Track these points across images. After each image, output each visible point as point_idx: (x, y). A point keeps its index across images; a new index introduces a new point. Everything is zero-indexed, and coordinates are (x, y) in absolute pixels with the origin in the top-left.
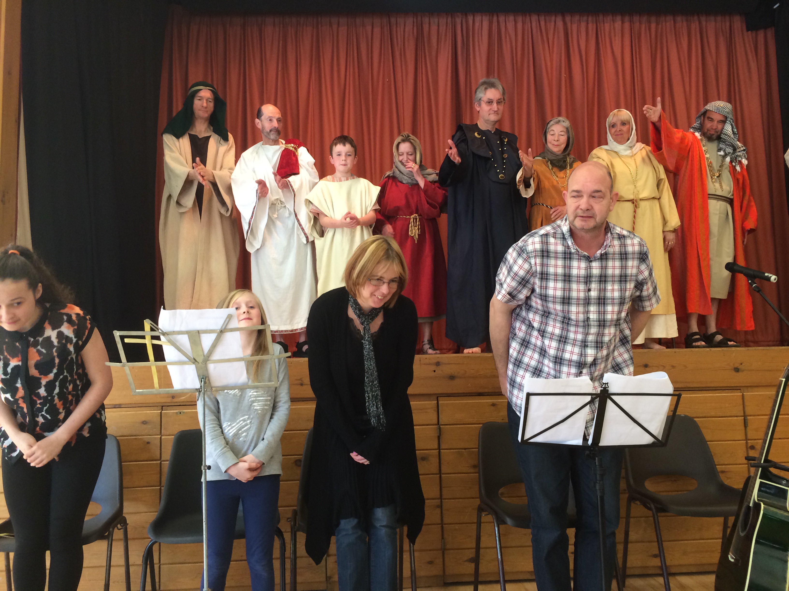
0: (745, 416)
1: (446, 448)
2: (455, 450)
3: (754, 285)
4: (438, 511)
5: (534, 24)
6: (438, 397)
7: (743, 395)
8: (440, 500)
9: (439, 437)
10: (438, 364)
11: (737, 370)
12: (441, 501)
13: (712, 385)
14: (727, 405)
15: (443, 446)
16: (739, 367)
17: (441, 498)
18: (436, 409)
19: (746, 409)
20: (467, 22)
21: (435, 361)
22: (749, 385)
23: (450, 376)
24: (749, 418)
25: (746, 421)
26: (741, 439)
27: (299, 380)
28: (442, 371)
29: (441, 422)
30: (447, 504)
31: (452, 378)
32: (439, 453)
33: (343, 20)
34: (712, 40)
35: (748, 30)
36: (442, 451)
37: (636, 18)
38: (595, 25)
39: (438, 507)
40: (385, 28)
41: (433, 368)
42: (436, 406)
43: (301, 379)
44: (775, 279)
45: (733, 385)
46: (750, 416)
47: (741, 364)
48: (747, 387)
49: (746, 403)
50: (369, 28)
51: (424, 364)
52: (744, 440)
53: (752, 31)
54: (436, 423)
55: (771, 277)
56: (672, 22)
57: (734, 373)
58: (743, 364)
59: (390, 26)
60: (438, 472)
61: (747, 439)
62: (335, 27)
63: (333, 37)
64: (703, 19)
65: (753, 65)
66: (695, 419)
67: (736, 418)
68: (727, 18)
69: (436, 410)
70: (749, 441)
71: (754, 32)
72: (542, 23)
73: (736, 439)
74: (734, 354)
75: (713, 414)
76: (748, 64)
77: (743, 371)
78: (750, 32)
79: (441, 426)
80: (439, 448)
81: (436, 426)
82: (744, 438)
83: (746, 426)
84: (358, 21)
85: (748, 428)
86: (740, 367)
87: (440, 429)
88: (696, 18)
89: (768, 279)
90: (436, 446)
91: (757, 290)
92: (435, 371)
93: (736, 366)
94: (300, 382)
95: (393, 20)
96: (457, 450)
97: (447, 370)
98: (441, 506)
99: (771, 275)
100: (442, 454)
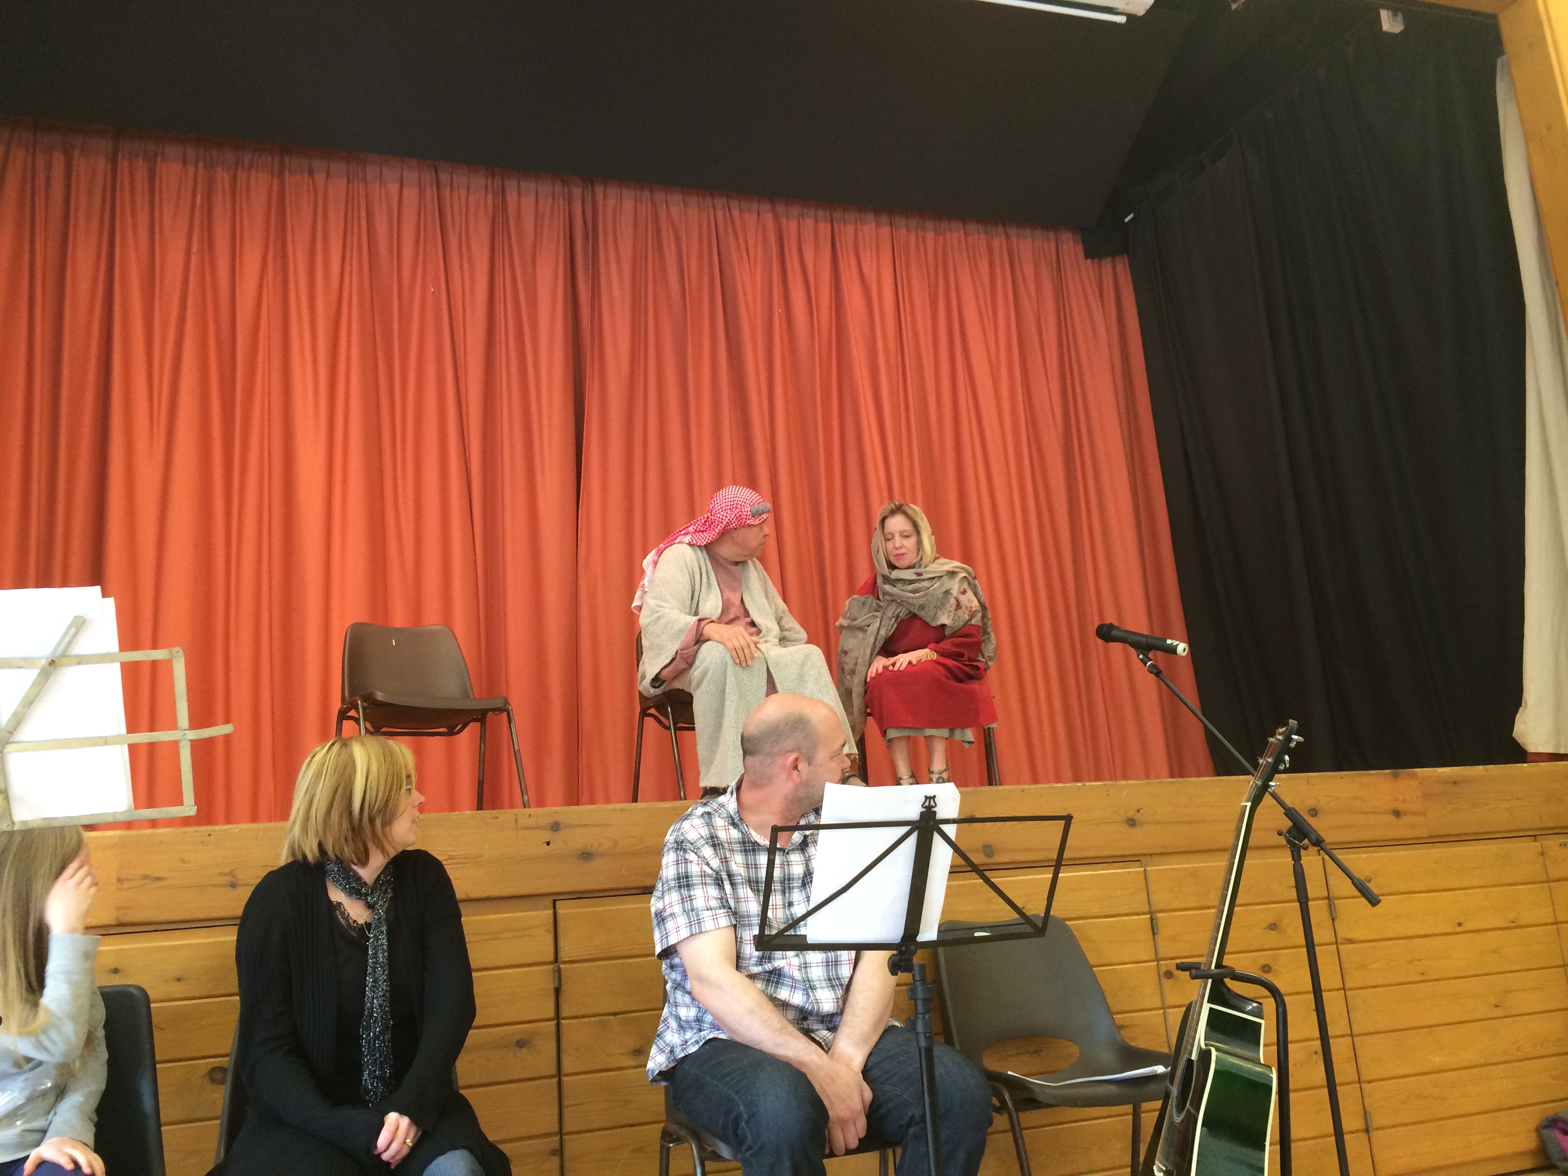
0: (1151, 913)
1: (573, 1014)
2: (592, 1019)
3: (1149, 663)
4: (555, 1161)
5: (720, 214)
6: (555, 901)
7: (1145, 871)
8: (557, 1138)
9: (557, 991)
10: (555, 827)
11: (1132, 823)
12: (561, 1141)
13: (1091, 854)
14: (1119, 892)
15: (565, 1012)
16: (1135, 817)
17: (561, 1133)
18: (551, 927)
19: (1153, 898)
20: (594, 196)
21: (551, 820)
22: (1155, 851)
23: (583, 853)
24: (1159, 915)
25: (1154, 921)
26: (1146, 958)
27: (227, 874)
28: (564, 842)
29: (564, 955)
30: (573, 1145)
31: (586, 856)
32: (558, 1026)
33: (339, 167)
34: (1029, 270)
35: (1087, 257)
36: (563, 1021)
37: (901, 221)
38: (829, 226)
39: (553, 1153)
40: (428, 191)
41: (547, 835)
42: (552, 920)
43: (231, 873)
44: (1184, 650)
45: (1127, 853)
46: (1161, 911)
47: (1138, 811)
48: (1151, 855)
49: (1152, 888)
50: (394, 187)
51: (526, 828)
52: (1152, 961)
53: (1092, 258)
54: (551, 958)
55: (1177, 645)
56: (962, 232)
57: (1127, 829)
58: (1141, 811)
59: (438, 189)
60: (554, 1071)
61: (1158, 960)
62: (320, 178)
63: (316, 196)
64: (1012, 231)
65: (1098, 316)
66: (1068, 923)
67: (1137, 917)
68: (1052, 235)
69: (552, 930)
70: (1162, 962)
71: (1096, 260)
72: (736, 213)
73: (1139, 959)
74: (1125, 793)
75: (1095, 911)
76: (1090, 314)
77: (1142, 825)
78: (1089, 261)
79: (562, 966)
80: (558, 1017)
81: (551, 967)
82: (1153, 957)
83: (1156, 932)
84: (371, 171)
85: (1158, 937)
86: (1138, 817)
87: (559, 971)
88: (1000, 229)
89: (1173, 650)
90: (551, 1013)
91: (1155, 672)
92: (548, 843)
93: (1129, 816)
94: (229, 878)
95: (444, 177)
96: (597, 1018)
97: (576, 840)
98: (560, 1152)
99: (1176, 643)
100: (563, 1030)
